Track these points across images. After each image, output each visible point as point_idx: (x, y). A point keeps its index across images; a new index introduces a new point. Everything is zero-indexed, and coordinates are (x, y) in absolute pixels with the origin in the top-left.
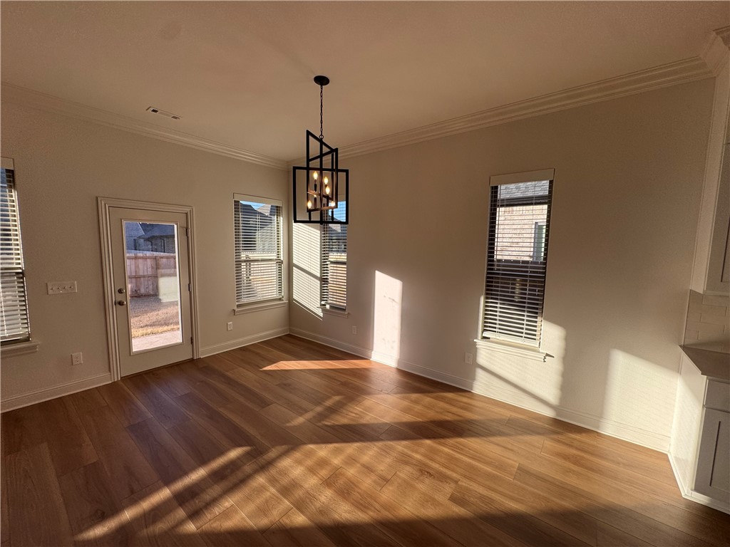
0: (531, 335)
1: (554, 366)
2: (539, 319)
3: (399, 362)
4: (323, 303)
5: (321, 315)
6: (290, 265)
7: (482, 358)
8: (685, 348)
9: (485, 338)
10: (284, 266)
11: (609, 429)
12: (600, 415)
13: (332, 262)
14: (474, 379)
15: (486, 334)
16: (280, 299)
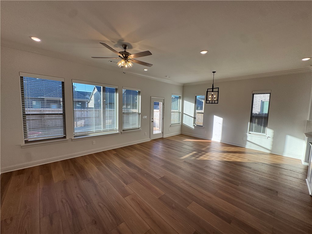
0: (264, 132)
1: (270, 140)
2: (266, 128)
3: (221, 141)
4: (194, 124)
5: (194, 128)
6: (183, 113)
7: (249, 138)
8: (306, 134)
9: (249, 133)
10: (181, 114)
11: (286, 155)
12: (283, 151)
13: (198, 113)
14: (246, 144)
15: (250, 132)
16: (179, 123)
